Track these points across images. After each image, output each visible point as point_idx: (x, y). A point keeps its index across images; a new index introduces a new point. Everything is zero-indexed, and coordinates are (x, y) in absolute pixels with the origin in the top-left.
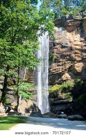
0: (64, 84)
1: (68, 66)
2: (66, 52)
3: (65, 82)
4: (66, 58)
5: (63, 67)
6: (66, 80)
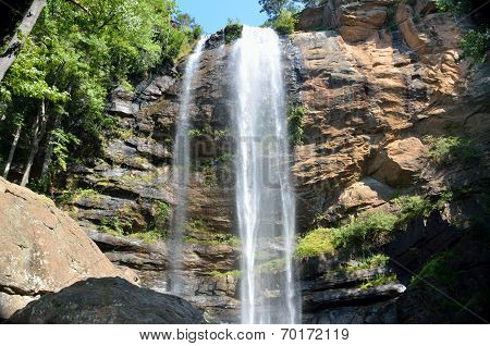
0: (349, 222)
1: (359, 153)
2: (347, 100)
3: (356, 217)
4: (348, 123)
5: (340, 159)
6: (357, 207)
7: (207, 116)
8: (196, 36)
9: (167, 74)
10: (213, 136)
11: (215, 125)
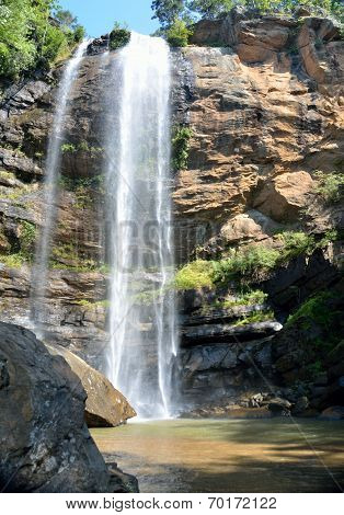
0: (230, 255)
1: (246, 184)
2: (237, 126)
3: (237, 250)
4: (237, 150)
5: (225, 188)
6: (239, 240)
7: (83, 131)
8: (77, 39)
9: (41, 79)
10: (89, 154)
11: (93, 141)
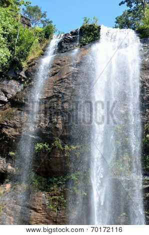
7: (57, 129)
8: (47, 35)
9: (15, 79)
10: (63, 152)
11: (66, 139)
